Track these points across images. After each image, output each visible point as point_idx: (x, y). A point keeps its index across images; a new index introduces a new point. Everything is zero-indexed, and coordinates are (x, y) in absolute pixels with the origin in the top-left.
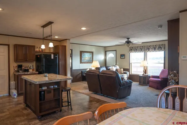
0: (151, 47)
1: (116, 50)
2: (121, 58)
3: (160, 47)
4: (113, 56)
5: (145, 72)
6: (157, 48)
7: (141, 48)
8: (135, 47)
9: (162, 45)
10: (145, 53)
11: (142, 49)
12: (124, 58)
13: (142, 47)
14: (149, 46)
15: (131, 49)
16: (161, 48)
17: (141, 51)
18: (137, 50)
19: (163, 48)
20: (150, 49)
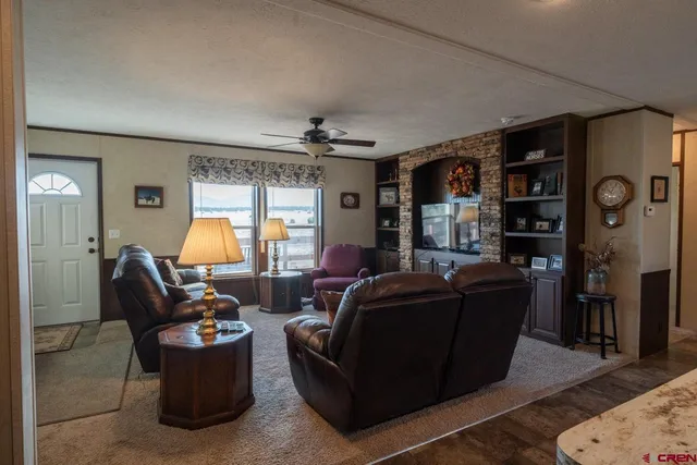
0: (287, 170)
1: (99, 161)
2: (137, 205)
3: (313, 175)
4: (73, 190)
5: (261, 260)
6: (306, 175)
7: (251, 168)
8: (224, 160)
9: (318, 168)
10: (262, 189)
11: (251, 174)
12: (161, 206)
13: (253, 164)
14: (280, 167)
15: (203, 168)
16: (316, 178)
17: (251, 179)
18: (229, 172)
19: (320, 178)
20: (282, 177)
